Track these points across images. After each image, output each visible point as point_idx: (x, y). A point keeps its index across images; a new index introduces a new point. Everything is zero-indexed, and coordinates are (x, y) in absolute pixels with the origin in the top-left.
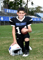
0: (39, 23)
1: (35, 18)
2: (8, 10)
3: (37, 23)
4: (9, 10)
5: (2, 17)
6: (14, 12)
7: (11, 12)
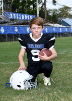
0: (67, 36)
1: (60, 27)
2: (11, 14)
3: (64, 36)
4: (14, 15)
5: (2, 28)
6: (23, 18)
7: (18, 18)
